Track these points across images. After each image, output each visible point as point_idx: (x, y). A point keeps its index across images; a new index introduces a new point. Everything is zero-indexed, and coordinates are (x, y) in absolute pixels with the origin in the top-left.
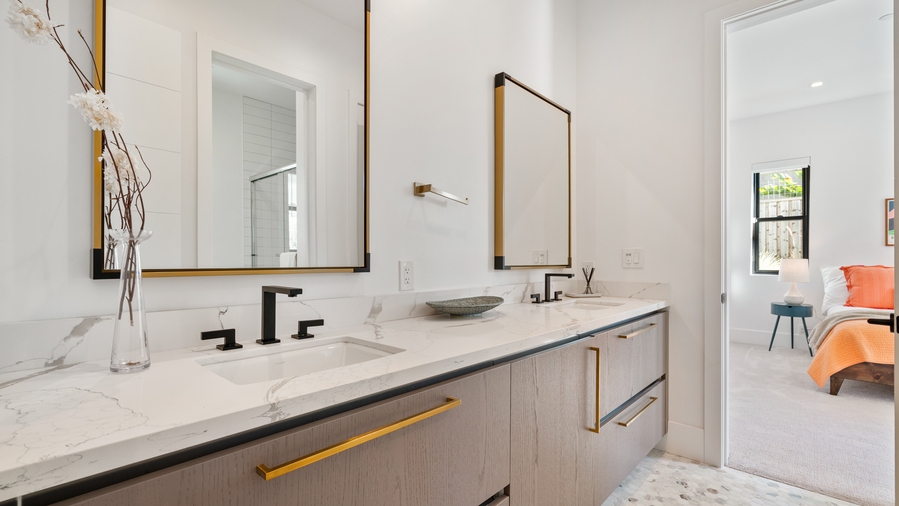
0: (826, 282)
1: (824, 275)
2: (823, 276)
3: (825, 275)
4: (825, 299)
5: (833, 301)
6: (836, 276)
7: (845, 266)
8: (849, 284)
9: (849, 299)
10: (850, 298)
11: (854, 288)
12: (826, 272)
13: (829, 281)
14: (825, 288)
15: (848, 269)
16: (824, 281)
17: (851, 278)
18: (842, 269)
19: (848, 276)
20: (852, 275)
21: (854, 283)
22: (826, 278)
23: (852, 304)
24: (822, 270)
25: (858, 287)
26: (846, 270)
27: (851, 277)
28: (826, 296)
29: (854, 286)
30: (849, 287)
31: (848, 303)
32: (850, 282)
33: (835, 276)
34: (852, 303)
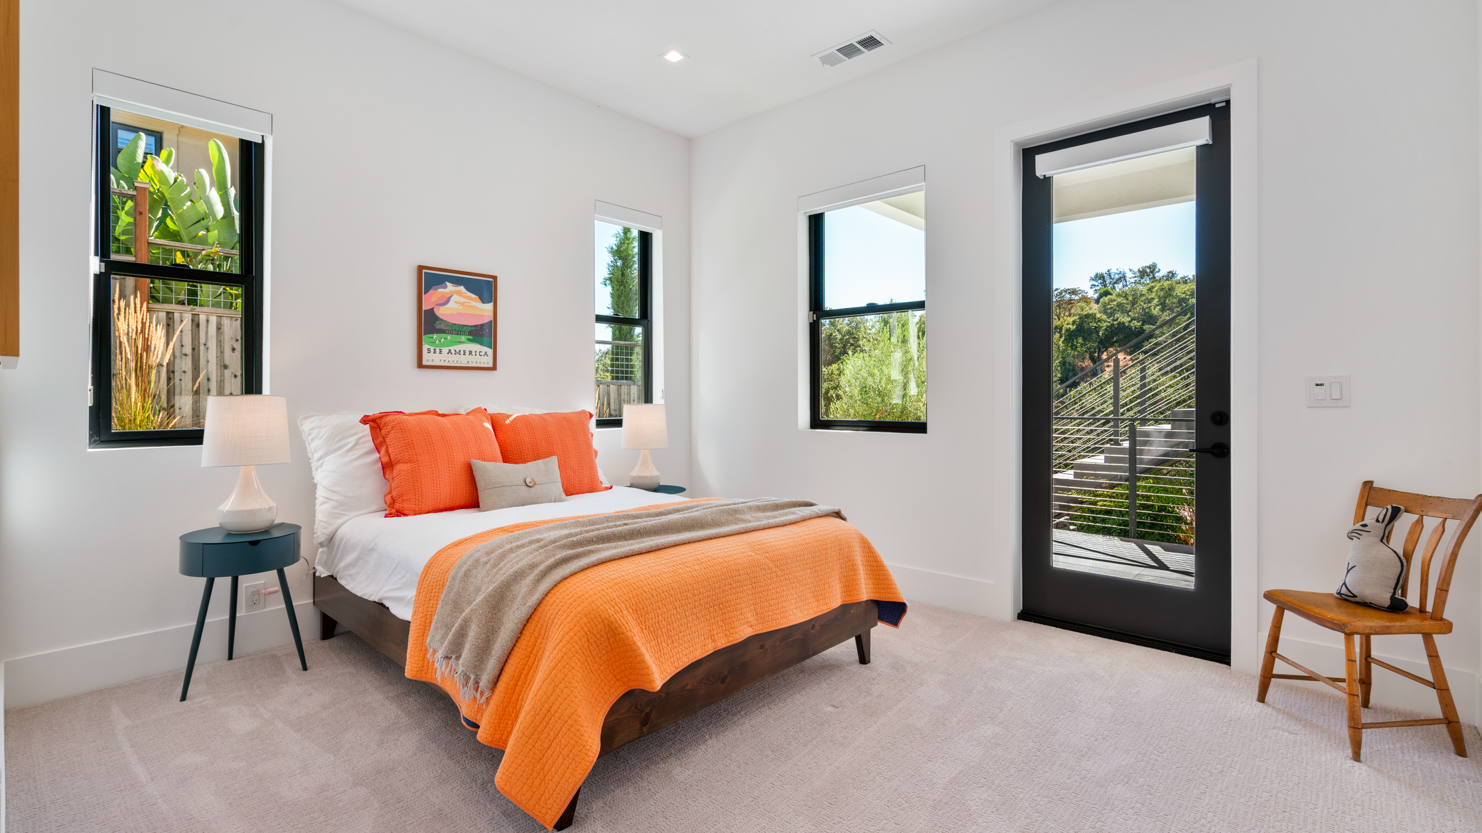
0: (317, 456)
1: (310, 438)
2: (307, 442)
3: (313, 439)
4: (322, 504)
5: (345, 506)
6: (343, 439)
7: (372, 412)
8: (385, 459)
9: (392, 496)
10: (394, 494)
11: (399, 468)
12: (316, 431)
13: (326, 454)
14: (313, 473)
15: (378, 421)
16: (310, 455)
17: (388, 444)
18: (365, 420)
19: (381, 439)
20: (392, 435)
21: (399, 456)
22: (315, 446)
23: (401, 509)
24: (302, 425)
25: (409, 465)
26: (375, 423)
27: (388, 440)
28: (320, 493)
29: (398, 462)
30: (387, 467)
31: (393, 508)
32: (387, 452)
33: (339, 441)
34: (401, 505)
